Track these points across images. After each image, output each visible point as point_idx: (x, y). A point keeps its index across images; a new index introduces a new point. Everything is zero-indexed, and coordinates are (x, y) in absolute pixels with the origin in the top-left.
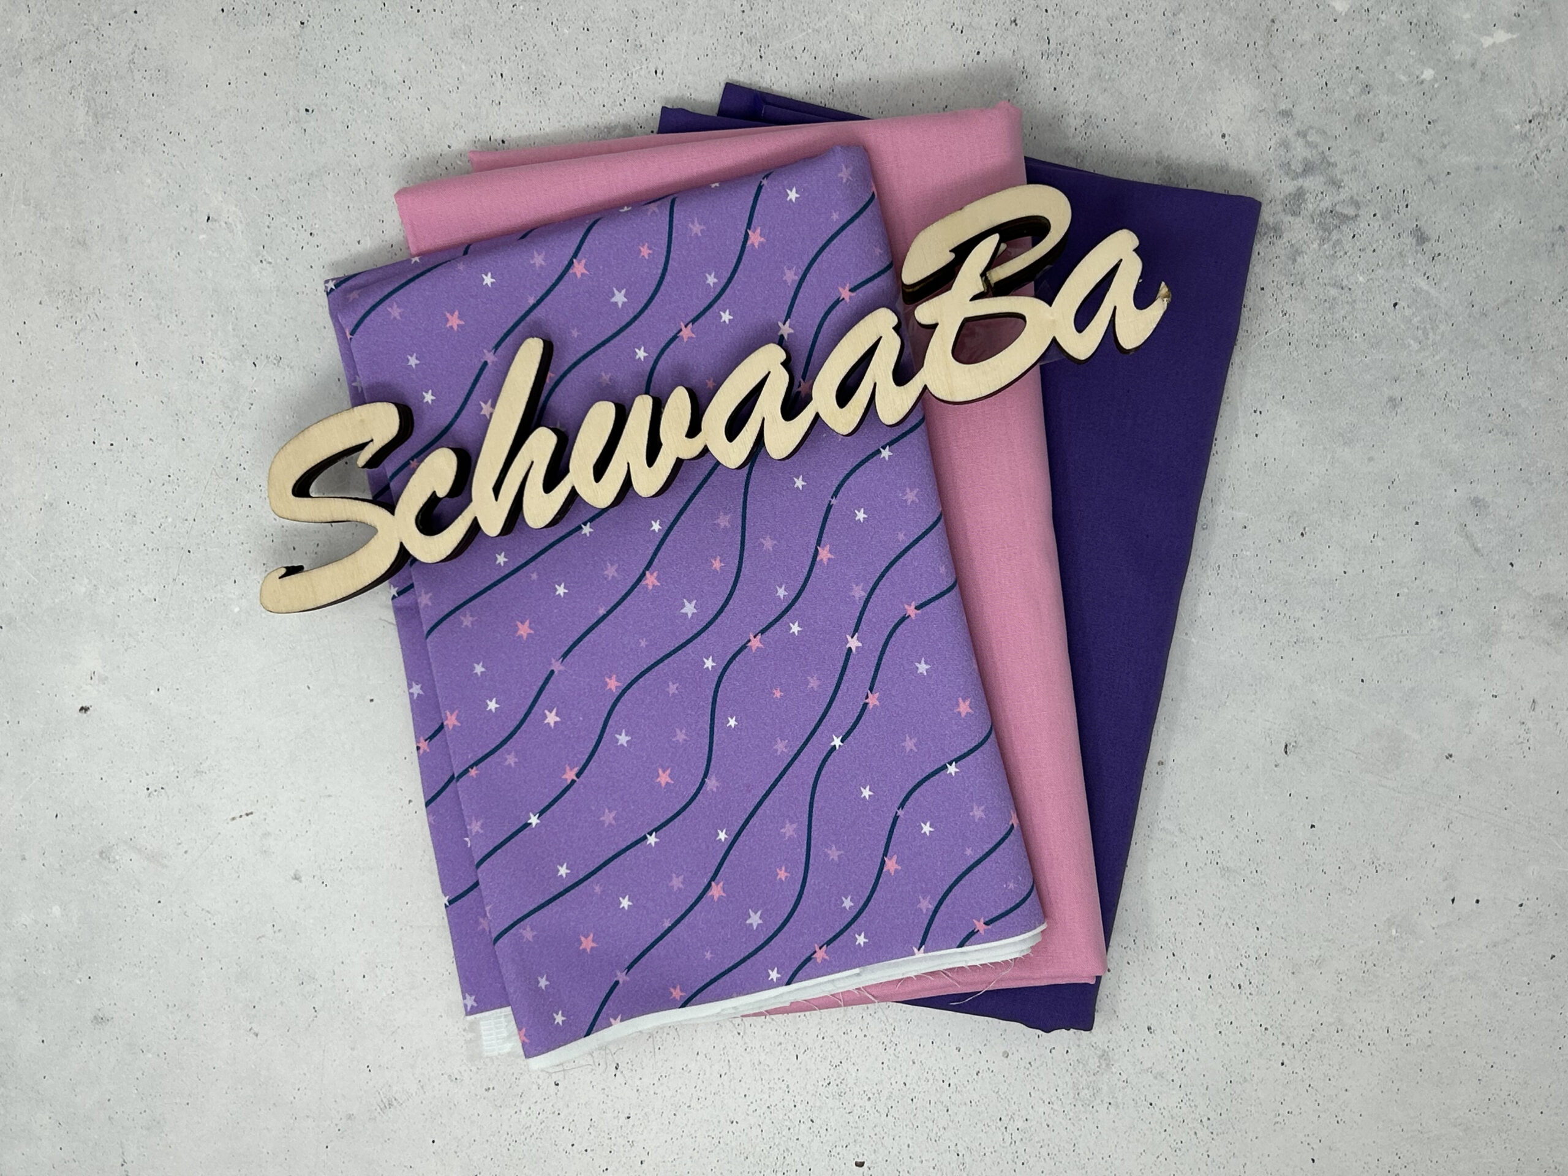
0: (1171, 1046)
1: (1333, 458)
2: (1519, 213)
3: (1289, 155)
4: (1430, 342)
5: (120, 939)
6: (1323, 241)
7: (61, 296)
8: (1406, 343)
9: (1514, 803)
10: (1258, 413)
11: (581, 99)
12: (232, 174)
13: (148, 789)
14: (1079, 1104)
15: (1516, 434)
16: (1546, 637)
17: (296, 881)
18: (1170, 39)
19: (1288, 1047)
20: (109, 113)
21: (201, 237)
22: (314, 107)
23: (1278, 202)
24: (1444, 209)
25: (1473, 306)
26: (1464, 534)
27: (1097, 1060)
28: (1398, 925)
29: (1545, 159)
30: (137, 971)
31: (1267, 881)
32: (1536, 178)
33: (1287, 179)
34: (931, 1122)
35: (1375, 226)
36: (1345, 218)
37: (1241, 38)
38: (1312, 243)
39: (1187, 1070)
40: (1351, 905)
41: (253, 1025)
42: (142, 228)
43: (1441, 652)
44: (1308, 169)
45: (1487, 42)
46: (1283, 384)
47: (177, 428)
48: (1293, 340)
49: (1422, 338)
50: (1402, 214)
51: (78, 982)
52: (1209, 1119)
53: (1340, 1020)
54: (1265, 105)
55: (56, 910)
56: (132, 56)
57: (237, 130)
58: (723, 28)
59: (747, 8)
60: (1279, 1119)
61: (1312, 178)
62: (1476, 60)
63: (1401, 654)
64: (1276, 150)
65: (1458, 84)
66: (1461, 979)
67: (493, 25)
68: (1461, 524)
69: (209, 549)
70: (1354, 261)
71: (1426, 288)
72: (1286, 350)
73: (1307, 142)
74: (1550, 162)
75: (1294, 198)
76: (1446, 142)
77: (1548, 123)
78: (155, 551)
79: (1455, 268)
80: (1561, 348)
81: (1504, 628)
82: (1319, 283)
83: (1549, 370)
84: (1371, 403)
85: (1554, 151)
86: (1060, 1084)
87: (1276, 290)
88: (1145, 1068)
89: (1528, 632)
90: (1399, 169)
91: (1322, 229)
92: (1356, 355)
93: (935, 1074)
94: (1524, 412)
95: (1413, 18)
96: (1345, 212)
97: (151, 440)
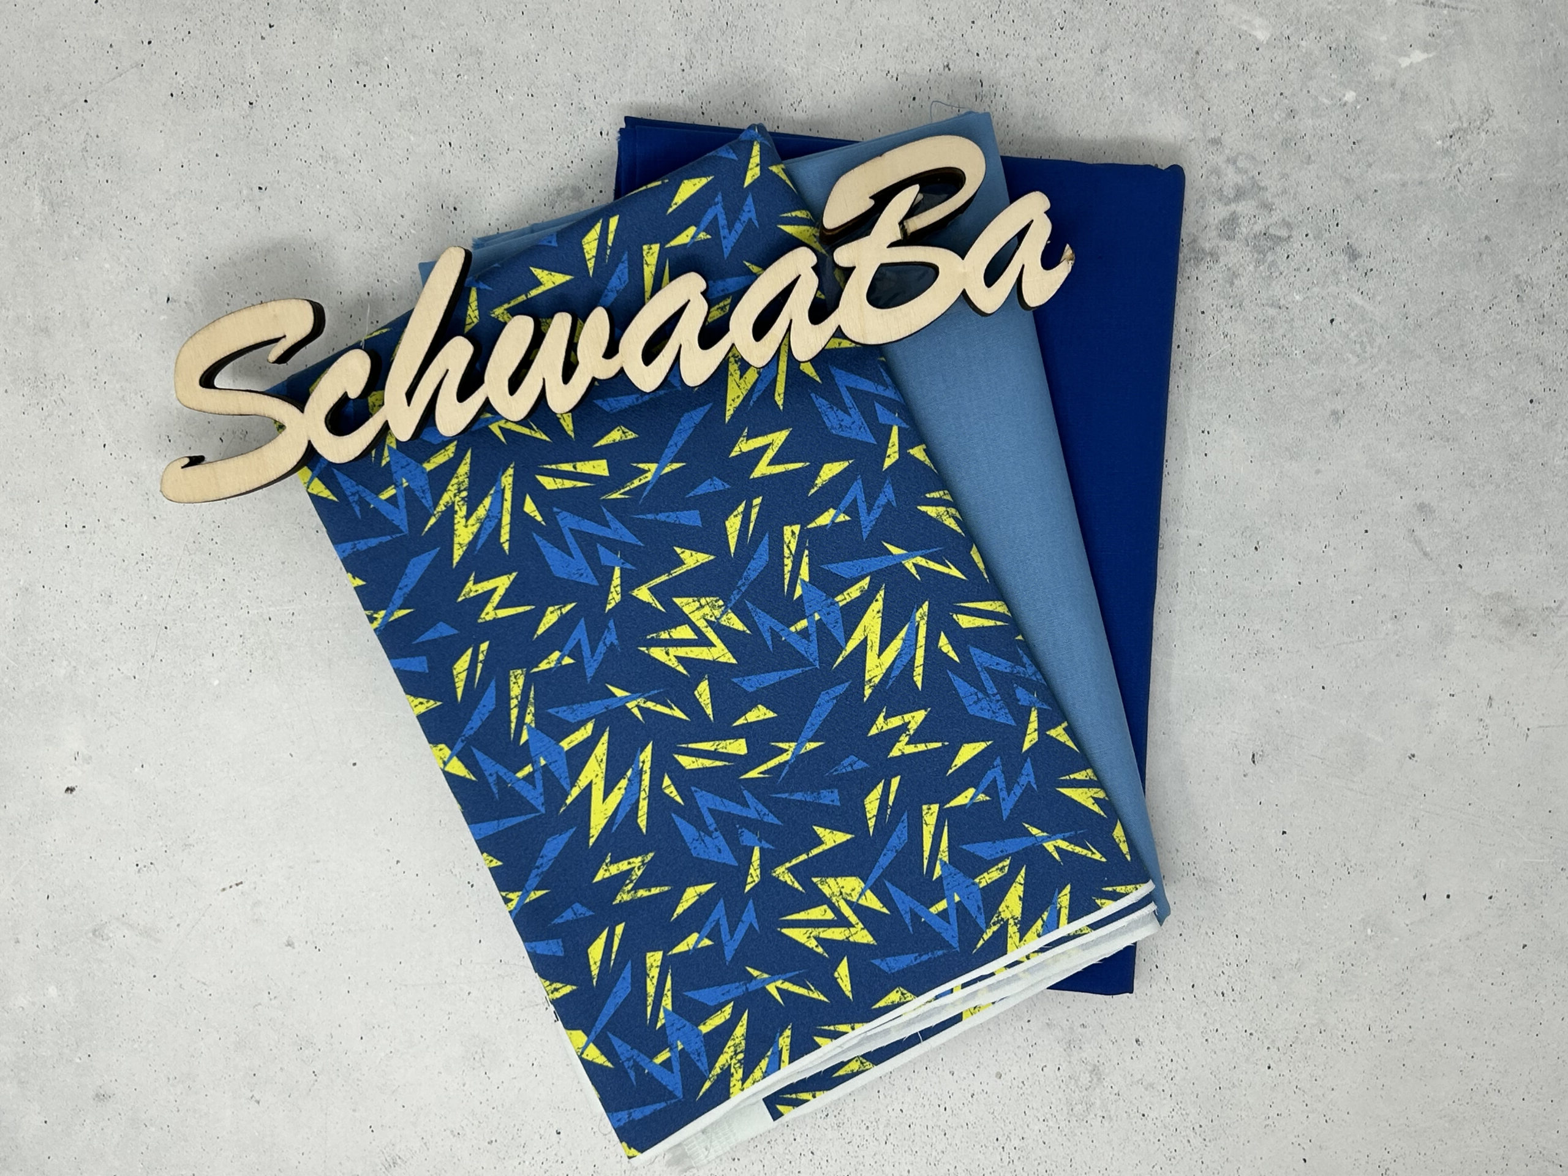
0: (1160, 1057)
1: (1282, 472)
2: (1446, 226)
3: (1221, 181)
4: (1367, 355)
5: (118, 1016)
6: (1258, 263)
7: (26, 384)
8: (1345, 357)
9: (1478, 799)
10: (1206, 432)
11: (529, 163)
12: (189, 254)
13: (137, 865)
14: (1073, 1120)
15: (1457, 440)
16: (1497, 634)
17: (289, 947)
18: (1099, 75)
19: (1273, 1050)
20: (64, 201)
21: (162, 318)
22: (267, 185)
23: (1213, 228)
24: (1374, 225)
25: (1407, 318)
26: (1412, 539)
27: (1088, 1075)
28: (1373, 925)
29: (1467, 172)
30: (136, 1046)
31: (1242, 887)
32: (1460, 190)
33: (1220, 205)
34: (929, 1146)
35: (1308, 245)
36: (1279, 238)
37: (1167, 72)
38: (1248, 265)
39: (1177, 1080)
40: (1325, 907)
41: (255, 1093)
42: (103, 313)
43: (1397, 655)
44: (1240, 194)
45: (1405, 62)
46: (1228, 404)
47: (148, 507)
48: (1236, 360)
49: (1359, 351)
50: (1333, 233)
51: (78, 1061)
52: (1201, 1126)
53: (1322, 1021)
54: (1194, 135)
55: (53, 991)
56: (84, 145)
57: (192, 211)
58: (664, 87)
59: (686, 66)
60: (1270, 1122)
61: (1244, 203)
62: (1395, 80)
63: (1359, 660)
64: (1208, 178)
65: (1379, 104)
66: (1437, 974)
67: (439, 95)
68: (1409, 530)
69: (186, 625)
70: (1290, 281)
71: (1360, 303)
72: (1229, 370)
73: (1237, 168)
74: (1473, 174)
75: (1228, 224)
76: (1371, 161)
77: (1468, 137)
78: (132, 629)
79: (1388, 282)
80: (1495, 354)
81: (1457, 628)
82: (1257, 304)
83: (1485, 376)
84: (1314, 417)
85: (1475, 164)
86: (1054, 1101)
87: (1216, 313)
88: (1136, 1080)
89: (1480, 631)
90: (1328, 190)
91: (1257, 251)
92: (1298, 372)
93: (931, 1099)
94: (1463, 417)
95: (1332, 42)
96: (1278, 234)
97: (122, 520)
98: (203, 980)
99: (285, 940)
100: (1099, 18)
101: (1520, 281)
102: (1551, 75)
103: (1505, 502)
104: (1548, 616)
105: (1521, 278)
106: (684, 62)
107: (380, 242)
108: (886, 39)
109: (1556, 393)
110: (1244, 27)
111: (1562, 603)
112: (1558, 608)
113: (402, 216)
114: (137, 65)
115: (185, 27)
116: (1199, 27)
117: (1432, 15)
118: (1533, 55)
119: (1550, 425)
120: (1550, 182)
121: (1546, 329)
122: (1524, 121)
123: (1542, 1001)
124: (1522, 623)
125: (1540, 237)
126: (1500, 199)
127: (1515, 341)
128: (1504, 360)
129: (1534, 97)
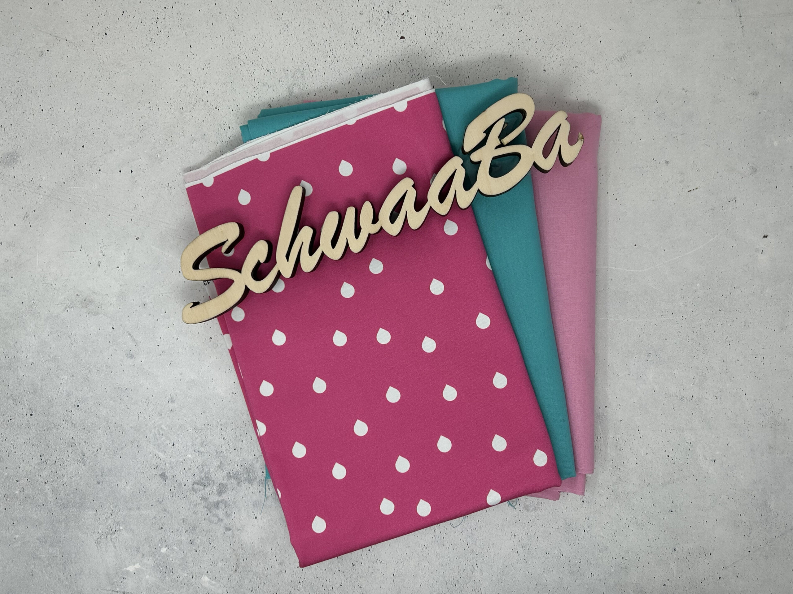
0: (260, 98)
1: (199, 374)
2: (118, 489)
3: (226, 511)
4: (157, 429)
5: (746, 131)
6: (208, 472)
7: (780, 423)
8: (168, 428)
9: (105, 218)
10: (234, 393)
11: (548, 522)
12: (705, 482)
13: (736, 201)
14: (301, 70)
15: (114, 388)
16: (95, 296)
17: (667, 161)
18: (283, 561)
19: (205, 100)
20: (760, 506)
21: (718, 453)
22: (668, 513)
23: (229, 489)
24: (153, 490)
25: (138, 446)
26: (136, 342)
27: (294, 91)
28: (157, 159)
29: (108, 514)
30: (739, 117)
32: (111, 506)
33: (226, 500)
34: (370, 59)
35: (184, 481)
36: (198, 484)
37: (250, 562)
38: (213, 471)
39: (252, 88)
40: (180, 168)
41: (685, 93)
42: (744, 455)
43: (144, 287)
44: (217, 505)
45: (137, 566)
46: (223, 407)
47: (727, 366)
48: (220, 427)
49: (160, 430)
50: (173, 486)
51: (765, 111)
52: (241, 65)
53: (182, 113)
54: (238, 533)
55: (776, 144)
57: (703, 501)
58: (485, 556)
59: (475, 566)
60: (207, 66)
61: (215, 501)
62: (142, 557)
63: (163, 285)
64: (232, 512)
65: (150, 546)
66: (126, 134)
67: (589, 553)
68: (138, 346)
69: (711, 312)
70: (193, 464)
71: (160, 453)
72: (223, 422)
73: (218, 517)
74: (105, 513)
75: (222, 491)
76: (154, 519)
77: (107, 531)
78: (735, 310)
79: (147, 463)
80: (95, 428)
81: (115, 299)
82: (209, 453)
83: (100, 418)
84: (182, 400)
85: (104, 518)
86: (311, 79)
87: (229, 450)
88: (271, 88)
89: (104, 298)
90: (175, 506)
91: (209, 478)
92: (190, 421)
93: (369, 82)
94: (111, 399)
95: (172, 575)
96: (199, 486)
97: (738, 360)
98: (707, 147)
99: (669, 165)
100: (282, 587)
101: (83, 463)
102: (67, 559)
103: (91, 358)
104: (71, 304)
105: (83, 465)
106: (476, 568)
107: (618, 486)
108: (382, 578)
109: (66, 410)
110: (213, 582)
111: (64, 310)
112: (66, 308)
113: (607, 498)
114: (726, 568)
115: (704, 585)
116: (235, 583)
117: (124, 588)
118: (76, 569)
119: (69, 395)
120: (68, 509)
121: (71, 440)
122: (80, 538)
123: (75, 120)
124: (84, 301)
125: (73, 483)
126: (92, 501)
127: (86, 435)
128: (91, 425)
129: (75, 549)
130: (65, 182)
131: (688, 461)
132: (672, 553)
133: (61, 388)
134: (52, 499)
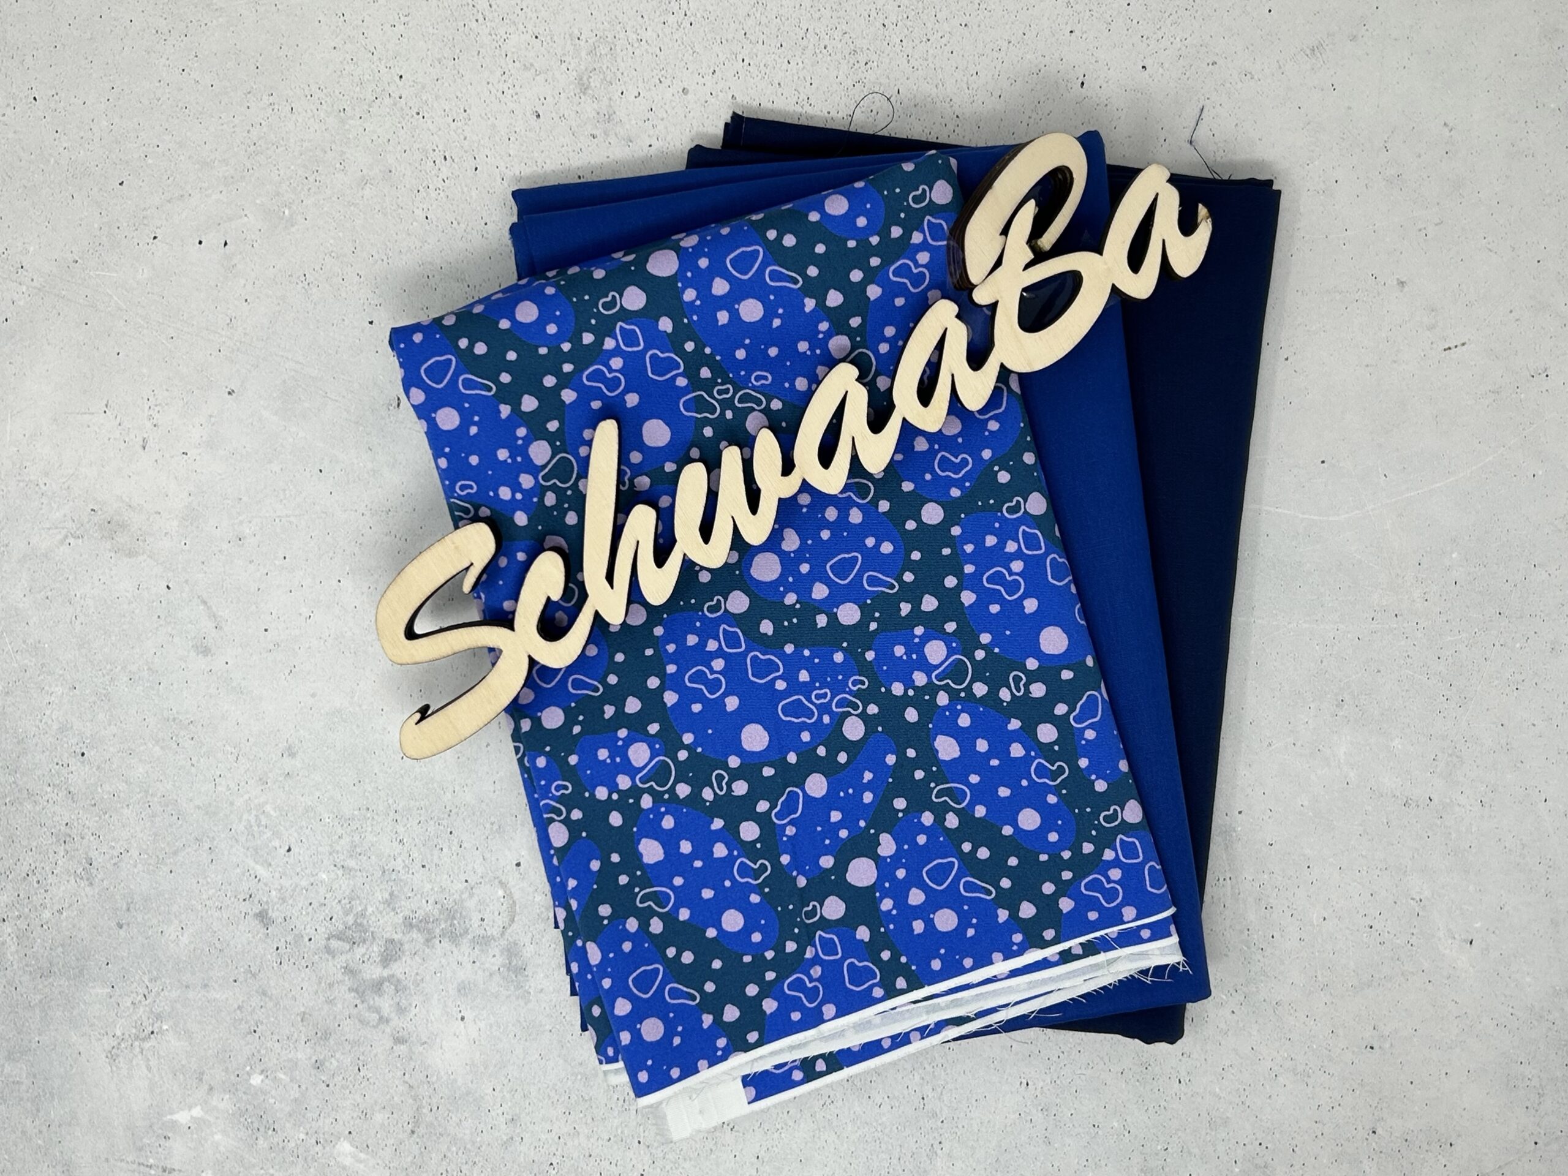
0: (515, 97)
1: (352, 697)
2: (163, 941)
3: (398, 1000)
4: (254, 812)
6: (362, 914)
8: (278, 812)
9: (163, 343)
11: (1102, 1059)
12: (1447, 987)
13: (1547, 376)
14: (609, 39)
15: (165, 719)
16: (132, 513)
17: (1403, 280)
18: (516, 1115)
19: (396, 94)
21: (1479, 925)
22: (1364, 1051)
23: (408, 953)
24: (240, 946)
25: (210, 848)
26: (218, 619)
27: (593, 84)
28: (282, 219)
29: (138, 995)
32: (146, 977)
33: (399, 976)
35: (309, 930)
36: (339, 939)
37: (446, 1114)
38: (373, 912)
39: (499, 72)
40: (332, 241)
41: (1448, 134)
42: (1536, 932)
43: (240, 499)
44: (378, 986)
45: (197, 1112)
46: (402, 772)
47: (1508, 737)
48: (392, 816)
49: (262, 817)
50: (283, 940)
52: (477, 21)
53: (343, 122)
54: (421, 1049)
56: (1542, 1099)
57: (1441, 1029)
58: (960, 1126)
59: (936, 1145)
60: (404, 19)
61: (374, 976)
62: (208, 1094)
63: (282, 497)
64: (410, 1005)
65: (226, 1070)
66: (216, 161)
67: (1188, 1131)
68: (221, 628)
69: (1481, 616)
70: (330, 894)
71: (258, 867)
72: (401, 805)
73: (378, 1012)
74: (132, 992)
75: (392, 956)
76: (238, 1012)
77: (134, 1031)
78: (1533, 615)
79: (228, 887)
80: (119, 805)
81: (175, 523)
82: (367, 872)
83: (131, 783)
84: (314, 751)
85: (129, 1004)
86: (630, 60)
87: (410, 867)
88: (542, 75)
89: (151, 519)
90: (286, 985)
91: (363, 927)
92: (328, 800)
93: (757, 72)
94: (157, 742)
95: (272, 1135)
96: (340, 943)
97: (1534, 725)
98: (1490, 253)
99: (1406, 289)
101: (88, 879)
102: (44, 1090)
103: (117, 651)
104: (78, 529)
105: (87, 883)
106: (939, 1152)
107: (1257, 988)
109: (56, 760)
110: (362, 1156)
111: (62, 542)
112: (66, 537)
113: (1233, 1012)
116: (409, 1159)
117: (165, 1158)
118: (62, 1112)
119: (62, 729)
120: (51, 980)
121: (63, 828)
122: (74, 1045)
123: (106, 124)
124: (106, 524)
125: (64, 924)
126: (104, 965)
127: (97, 819)
128: (110, 799)
129: (62, 1069)
130: (77, 259)
131: (1413, 940)
132: (1367, 1139)
133: (48, 713)
134: (16, 957)
